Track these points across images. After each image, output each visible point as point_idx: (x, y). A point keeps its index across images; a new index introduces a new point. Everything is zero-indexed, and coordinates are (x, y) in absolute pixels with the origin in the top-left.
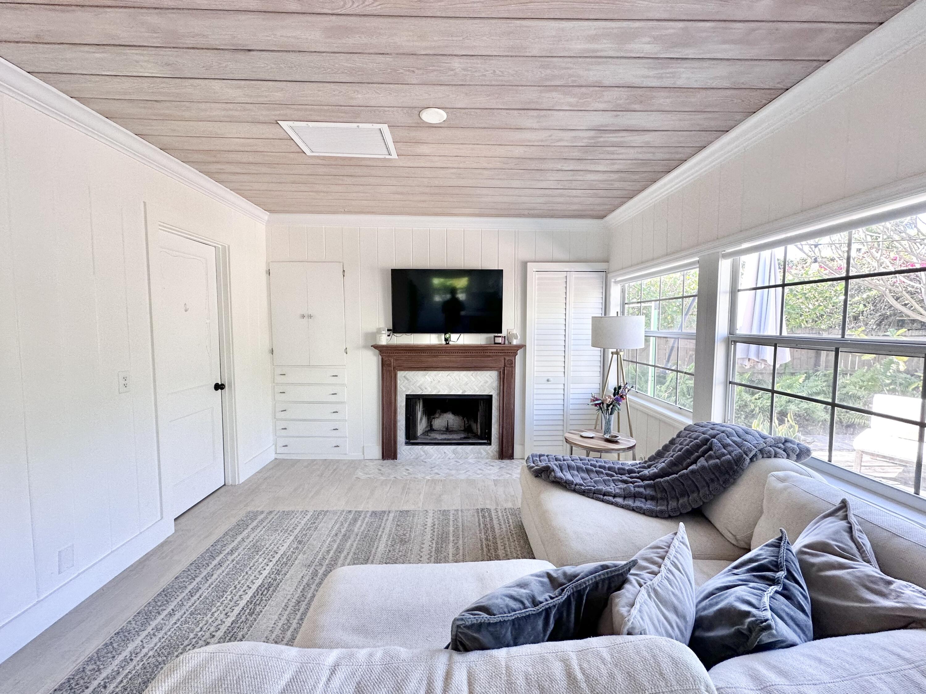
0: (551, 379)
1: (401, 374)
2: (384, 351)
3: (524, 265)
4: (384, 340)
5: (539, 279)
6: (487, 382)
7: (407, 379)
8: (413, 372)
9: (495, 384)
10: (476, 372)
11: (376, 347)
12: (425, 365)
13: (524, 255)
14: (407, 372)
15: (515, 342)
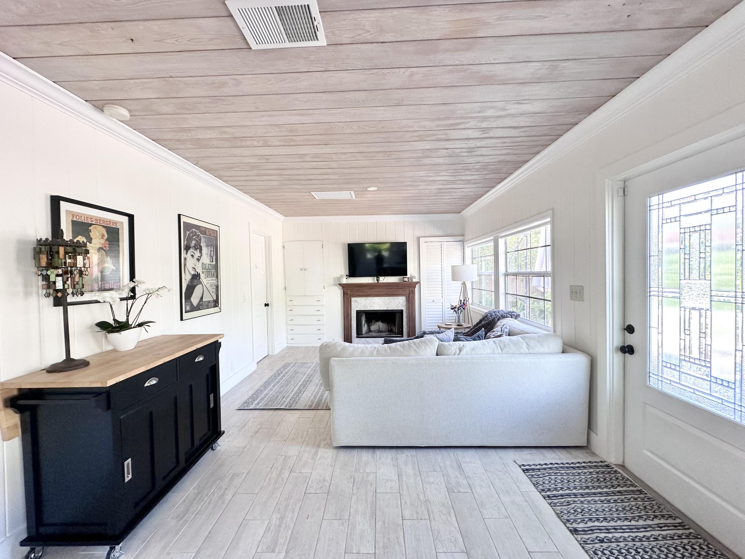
0: (435, 300)
1: (353, 299)
2: (344, 287)
3: (418, 239)
4: (345, 281)
5: (426, 246)
6: (400, 303)
7: (357, 302)
8: (360, 298)
9: (405, 304)
10: (394, 297)
11: (340, 285)
12: (366, 294)
13: (418, 234)
14: (356, 298)
15: (414, 280)
